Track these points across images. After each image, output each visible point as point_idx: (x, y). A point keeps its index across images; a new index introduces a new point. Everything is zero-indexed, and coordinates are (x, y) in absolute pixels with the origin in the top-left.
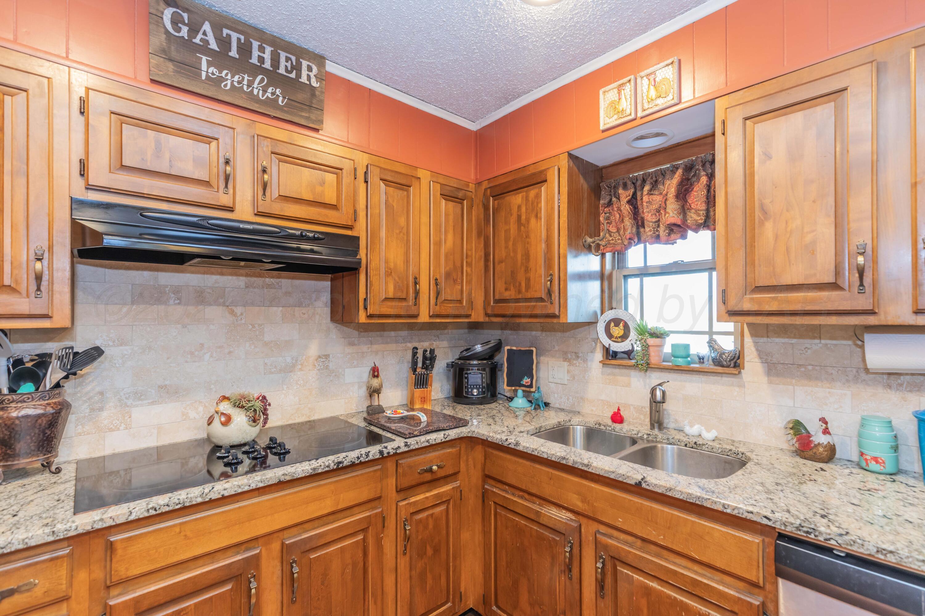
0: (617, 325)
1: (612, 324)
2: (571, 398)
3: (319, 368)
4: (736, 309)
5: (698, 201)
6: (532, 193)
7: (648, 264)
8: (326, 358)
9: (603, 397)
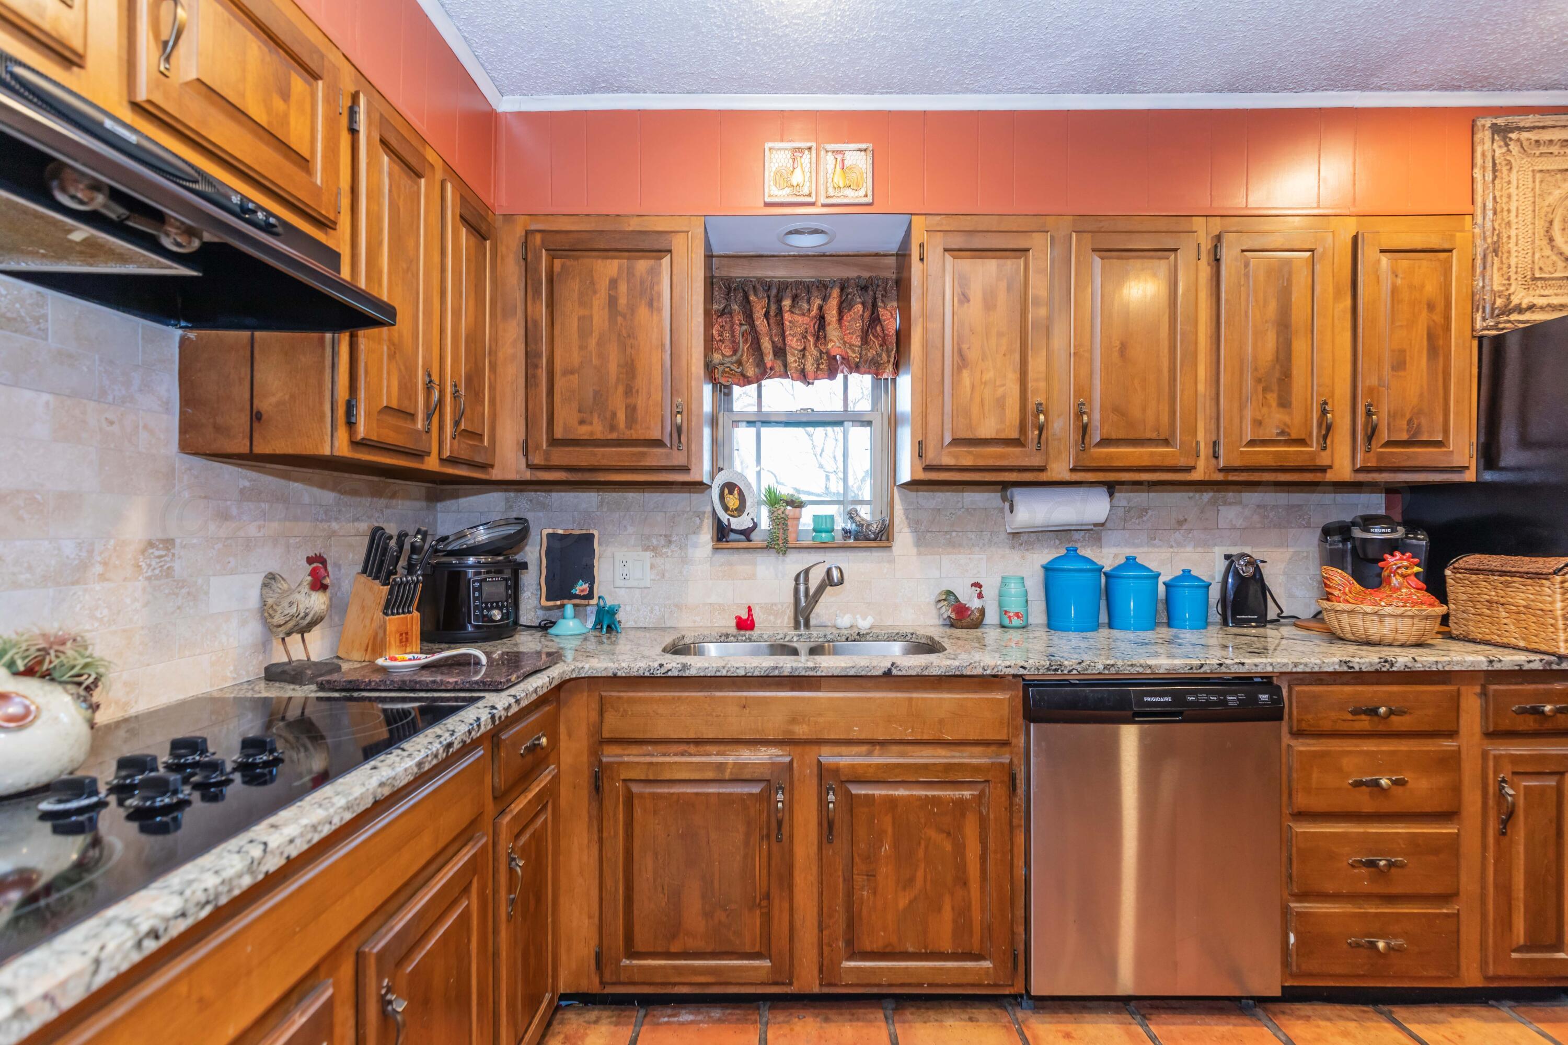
0: (731, 493)
1: (726, 491)
2: (657, 608)
3: (149, 573)
4: (935, 463)
5: (852, 333)
6: (642, 265)
7: (764, 409)
8: (168, 549)
9: (713, 599)
